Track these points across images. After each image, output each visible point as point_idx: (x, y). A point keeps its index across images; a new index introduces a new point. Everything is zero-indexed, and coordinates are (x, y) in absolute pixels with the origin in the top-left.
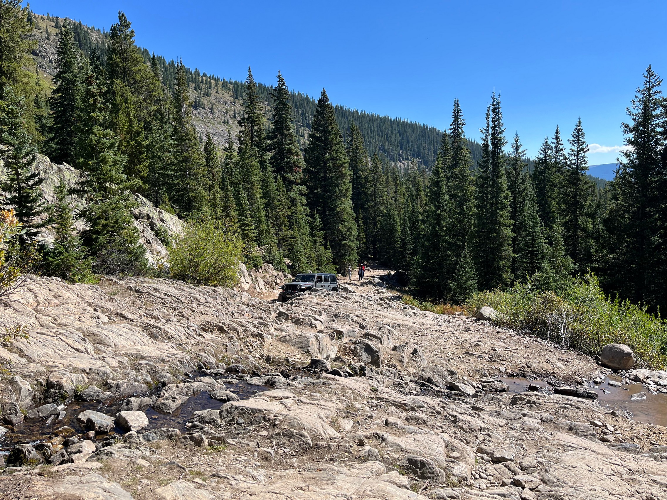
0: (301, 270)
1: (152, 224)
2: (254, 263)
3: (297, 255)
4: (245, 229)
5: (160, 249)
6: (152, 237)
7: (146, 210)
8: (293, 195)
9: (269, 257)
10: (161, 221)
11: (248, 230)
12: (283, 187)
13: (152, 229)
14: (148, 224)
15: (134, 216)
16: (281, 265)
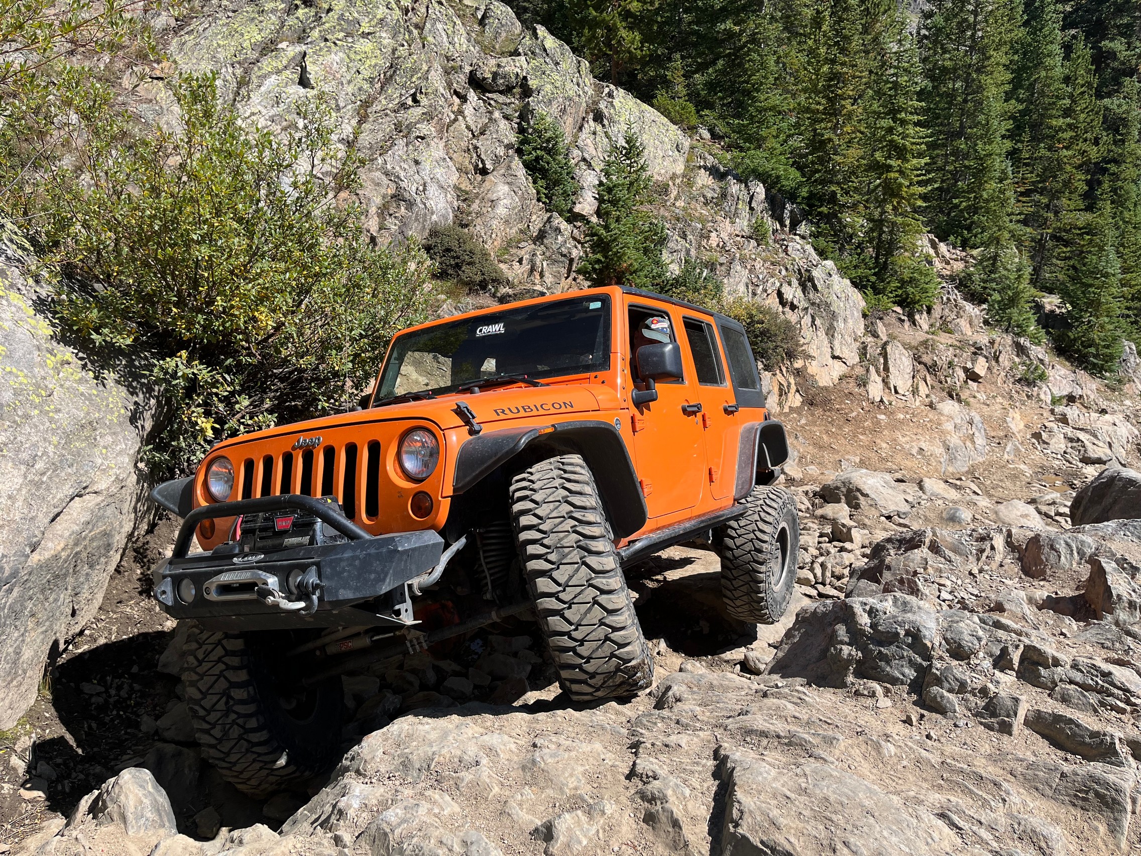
0: (1095, 335)
1: (525, 114)
2: (900, 292)
3: (1091, 286)
4: (890, 166)
5: (501, 193)
6: (501, 151)
7: (525, 65)
8: (1119, 106)
9: (985, 281)
10: (595, 120)
11: (901, 172)
12: (1088, 71)
13: (521, 131)
14: (516, 111)
15: (476, 83)
16: (1015, 310)
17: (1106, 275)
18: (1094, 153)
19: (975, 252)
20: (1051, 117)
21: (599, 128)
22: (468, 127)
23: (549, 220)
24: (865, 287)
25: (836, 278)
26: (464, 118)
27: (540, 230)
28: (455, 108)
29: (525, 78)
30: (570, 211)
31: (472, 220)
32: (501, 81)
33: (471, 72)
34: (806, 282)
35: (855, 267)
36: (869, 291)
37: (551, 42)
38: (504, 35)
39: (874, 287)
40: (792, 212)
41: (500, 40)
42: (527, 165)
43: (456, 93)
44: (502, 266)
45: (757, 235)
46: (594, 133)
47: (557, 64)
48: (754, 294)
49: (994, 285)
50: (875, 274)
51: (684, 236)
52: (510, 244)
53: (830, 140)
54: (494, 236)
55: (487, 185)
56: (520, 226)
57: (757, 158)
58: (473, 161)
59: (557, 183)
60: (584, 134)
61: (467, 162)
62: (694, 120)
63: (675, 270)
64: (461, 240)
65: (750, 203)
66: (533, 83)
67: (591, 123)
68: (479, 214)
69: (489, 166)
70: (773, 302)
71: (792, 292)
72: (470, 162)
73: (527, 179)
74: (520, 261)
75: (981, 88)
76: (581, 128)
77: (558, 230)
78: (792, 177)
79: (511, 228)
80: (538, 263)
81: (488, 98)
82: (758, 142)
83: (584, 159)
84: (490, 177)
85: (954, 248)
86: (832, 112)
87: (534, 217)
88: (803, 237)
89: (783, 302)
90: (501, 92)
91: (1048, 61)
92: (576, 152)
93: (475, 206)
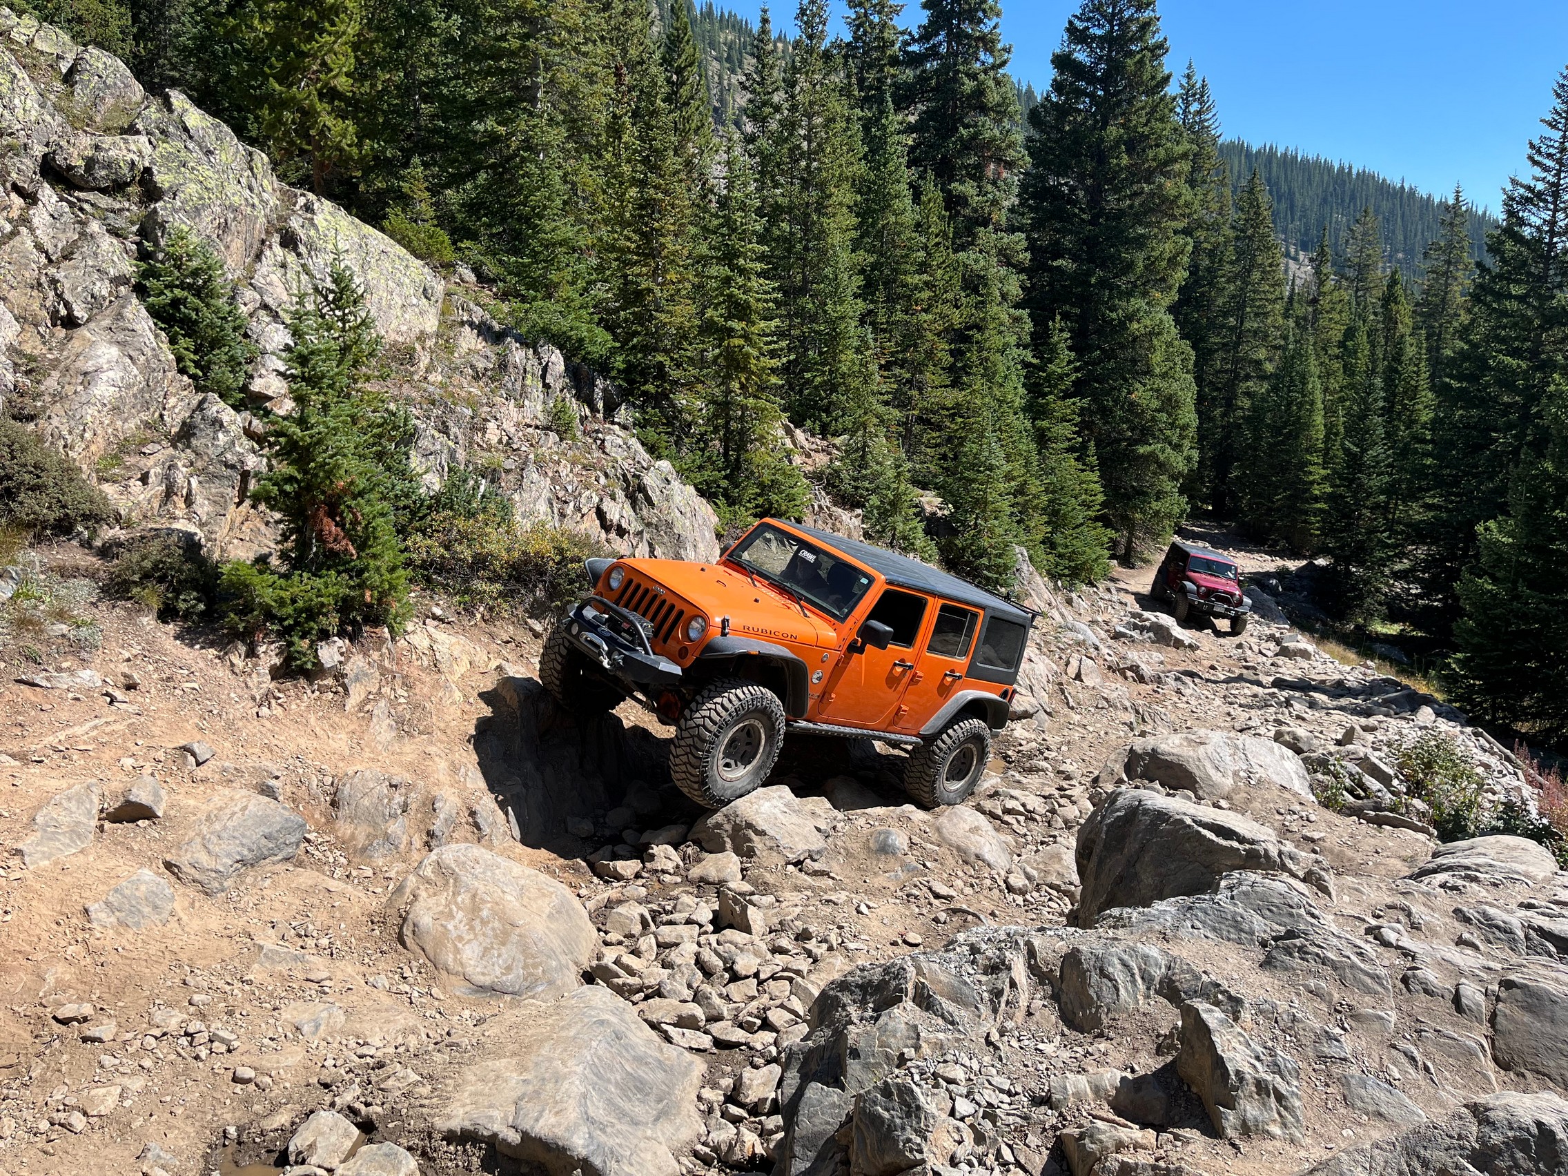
0: (985, 542)
1: (149, 229)
2: (760, 500)
3: (974, 481)
4: (731, 330)
5: (102, 361)
6: (103, 288)
7: (147, 149)
8: (977, 261)
9: (855, 479)
10: (283, 244)
11: (746, 337)
12: (941, 218)
13: (143, 255)
14: (133, 223)
15: (53, 171)
16: (899, 518)
17: (991, 468)
18: (957, 318)
19: (838, 441)
20: (905, 272)
21: (291, 258)
22: (39, 247)
23: (200, 406)
24: (715, 495)
25: (676, 484)
26: (32, 230)
27: (184, 423)
28: (15, 214)
29: (148, 170)
30: (244, 389)
31: (44, 409)
32: (103, 173)
33: (45, 156)
34: (636, 493)
35: (700, 468)
36: (721, 501)
37: (195, 118)
38: (110, 101)
39: (726, 495)
40: (605, 390)
41: (103, 109)
42: (154, 312)
43: (16, 188)
44: (107, 488)
45: (558, 424)
46: (284, 266)
47: (209, 153)
48: (563, 515)
49: (866, 484)
50: (725, 477)
51: (445, 430)
52: (123, 448)
53: (650, 291)
54: (88, 435)
55: (75, 345)
56: (145, 416)
57: (547, 312)
58: (48, 304)
59: (216, 343)
60: (264, 267)
61: (36, 306)
62: (449, 255)
63: (432, 483)
64: (16, 446)
65: (543, 377)
66: (163, 179)
67: (277, 249)
68: (58, 397)
69: (80, 312)
70: (591, 525)
71: (617, 510)
72: (43, 306)
73: (156, 336)
74: (144, 479)
75: (823, 234)
76: (258, 257)
77: (217, 424)
78: (600, 341)
79: (125, 421)
80: (180, 480)
81: (79, 200)
82: (549, 290)
83: (265, 307)
84: (83, 332)
85: (813, 435)
86: (649, 250)
87: (172, 401)
88: (624, 427)
89: (605, 525)
90: (104, 191)
91: (896, 204)
92: (249, 294)
93: (51, 383)
